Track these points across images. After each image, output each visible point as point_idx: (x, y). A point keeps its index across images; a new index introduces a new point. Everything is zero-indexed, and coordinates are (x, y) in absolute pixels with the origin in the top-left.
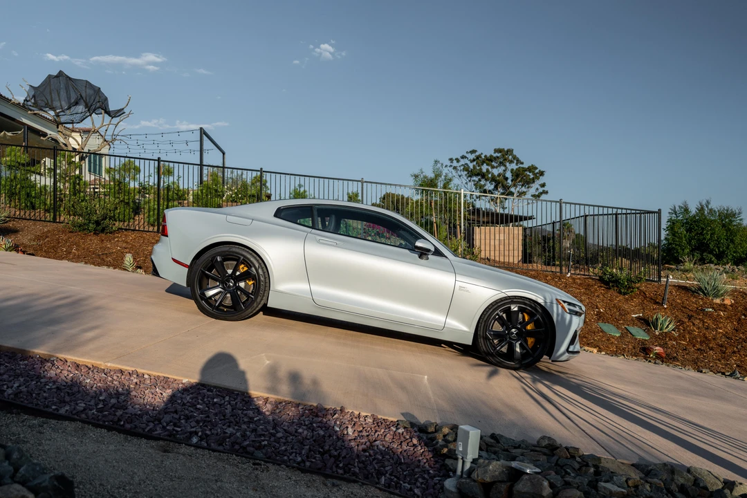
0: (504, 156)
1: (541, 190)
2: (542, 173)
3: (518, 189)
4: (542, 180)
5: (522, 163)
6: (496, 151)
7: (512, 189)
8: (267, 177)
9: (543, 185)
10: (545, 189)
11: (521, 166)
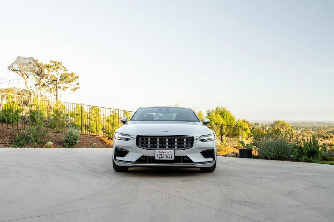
0: (56, 65)
1: (76, 86)
2: (77, 77)
3: (63, 85)
4: (77, 81)
5: (67, 71)
6: (51, 62)
7: (60, 85)
8: (83, 106)
9: (78, 84)
10: (78, 86)
11: (67, 72)
